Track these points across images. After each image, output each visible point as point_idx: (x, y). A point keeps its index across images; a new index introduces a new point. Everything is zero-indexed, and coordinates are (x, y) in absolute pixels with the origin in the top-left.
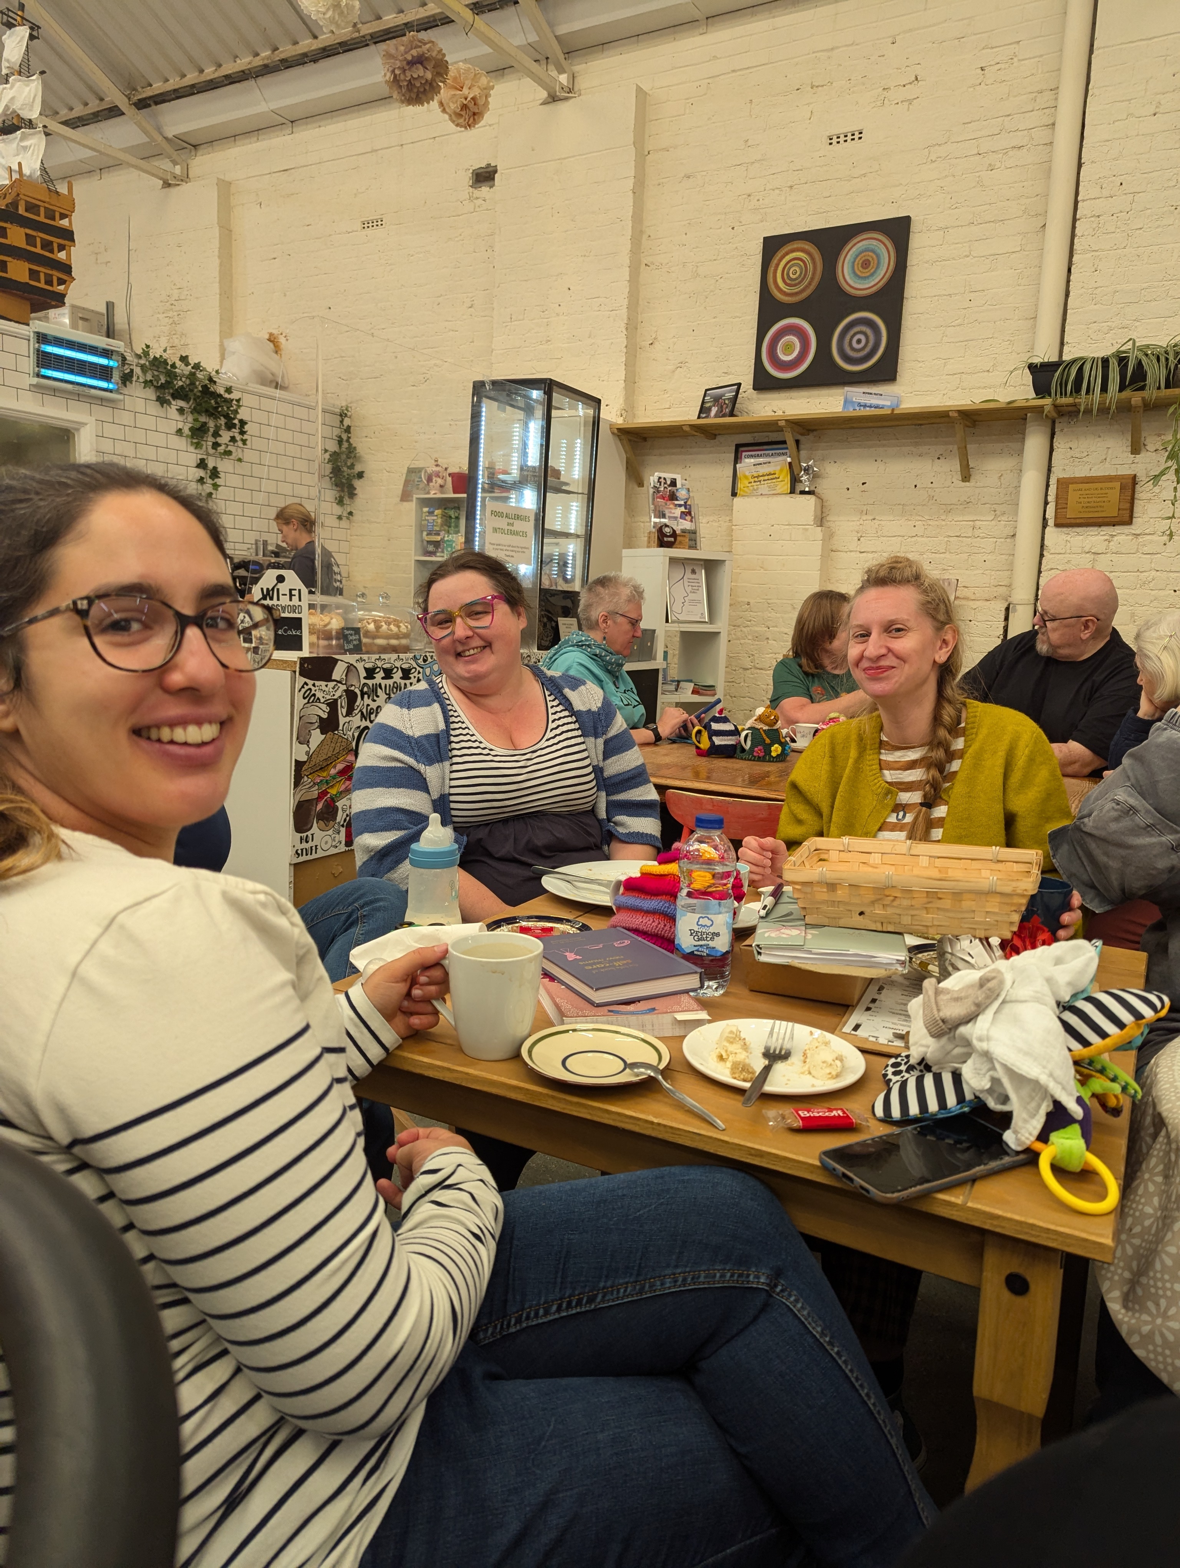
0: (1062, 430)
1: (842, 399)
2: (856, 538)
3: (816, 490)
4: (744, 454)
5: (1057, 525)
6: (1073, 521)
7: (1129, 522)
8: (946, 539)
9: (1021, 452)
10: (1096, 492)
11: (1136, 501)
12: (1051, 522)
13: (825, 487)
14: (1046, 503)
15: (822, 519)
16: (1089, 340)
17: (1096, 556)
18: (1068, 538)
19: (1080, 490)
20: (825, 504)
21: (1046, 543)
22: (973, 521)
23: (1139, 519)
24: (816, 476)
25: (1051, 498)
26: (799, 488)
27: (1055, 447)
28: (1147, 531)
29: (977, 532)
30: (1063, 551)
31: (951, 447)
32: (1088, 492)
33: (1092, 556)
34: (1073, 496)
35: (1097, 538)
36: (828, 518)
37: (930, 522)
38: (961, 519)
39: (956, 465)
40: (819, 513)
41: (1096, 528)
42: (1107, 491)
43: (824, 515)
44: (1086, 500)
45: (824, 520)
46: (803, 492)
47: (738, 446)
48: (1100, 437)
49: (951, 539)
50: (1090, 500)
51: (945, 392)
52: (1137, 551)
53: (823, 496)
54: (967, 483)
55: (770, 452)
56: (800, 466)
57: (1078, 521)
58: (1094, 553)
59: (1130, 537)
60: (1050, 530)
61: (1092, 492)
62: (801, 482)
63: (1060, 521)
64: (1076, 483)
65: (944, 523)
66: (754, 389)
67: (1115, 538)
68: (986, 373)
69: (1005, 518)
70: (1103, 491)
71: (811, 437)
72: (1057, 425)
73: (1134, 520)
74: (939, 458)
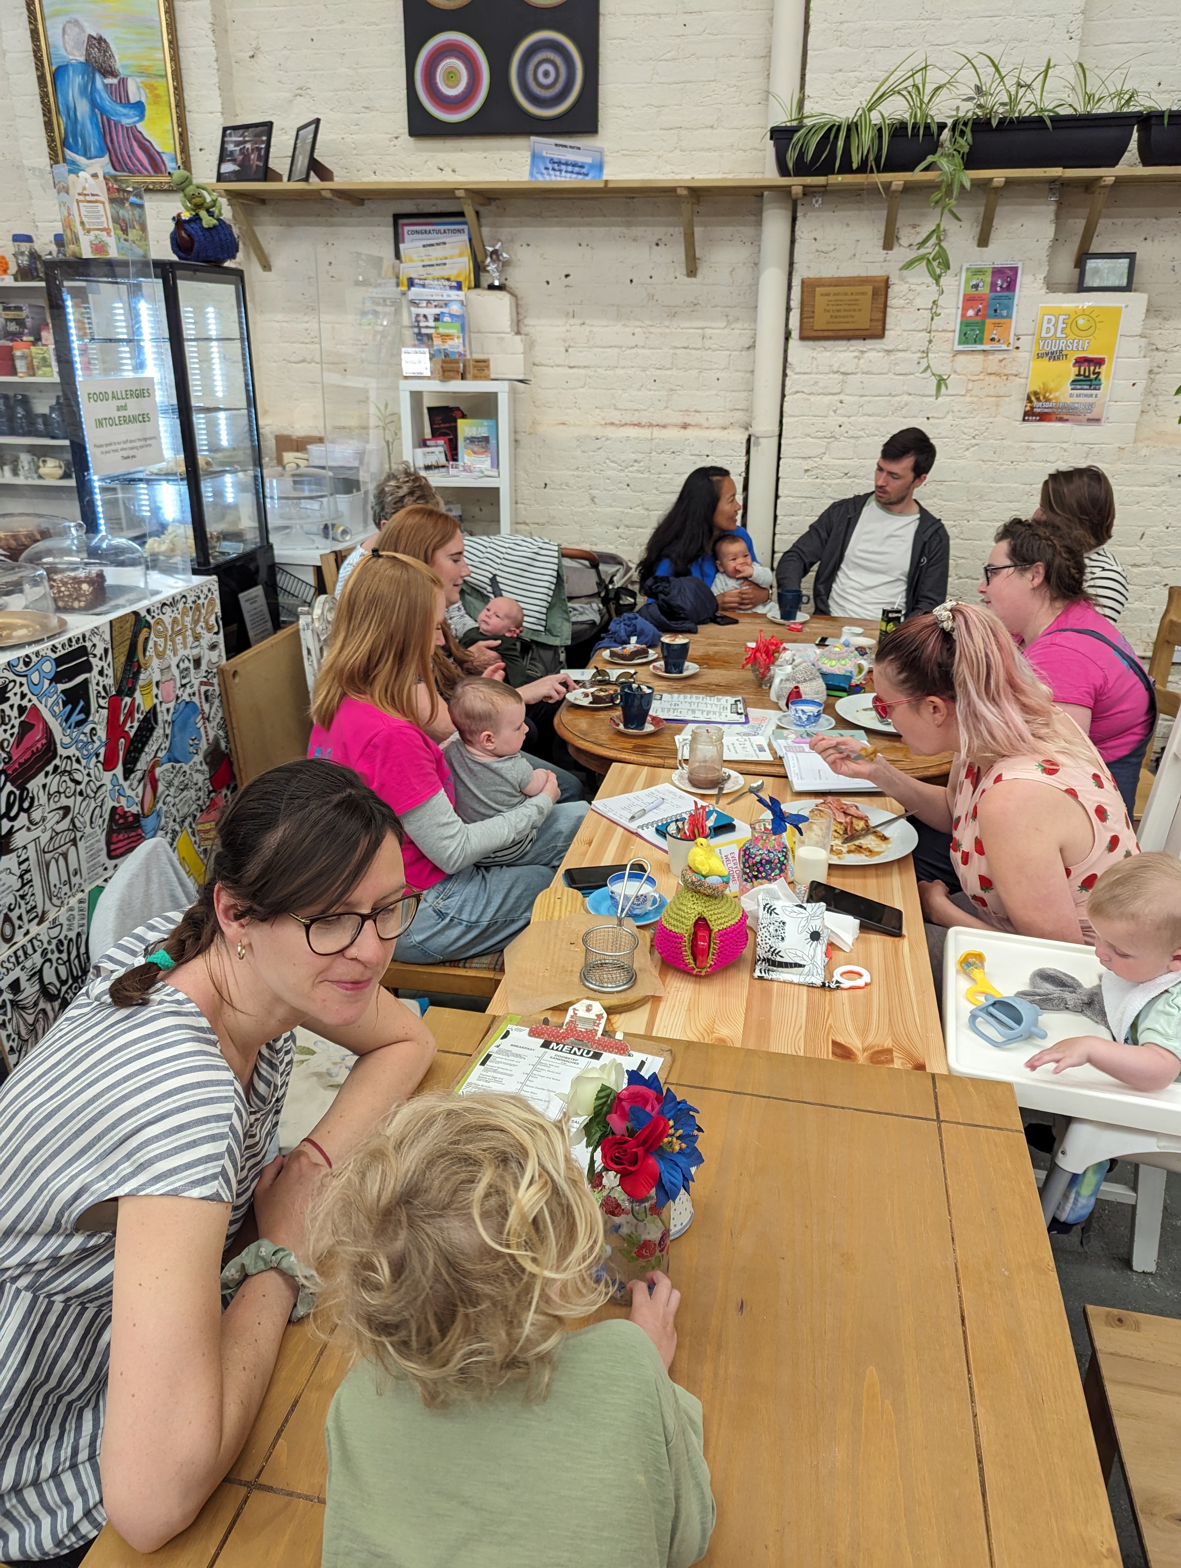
0: (804, 215)
1: (528, 154)
2: (563, 349)
3: (507, 283)
4: (406, 229)
5: (802, 338)
6: (820, 334)
7: (881, 335)
8: (672, 351)
9: (756, 242)
10: (846, 298)
11: (888, 310)
12: (795, 334)
13: (517, 278)
14: (788, 309)
15: (518, 321)
16: (835, 96)
17: (845, 377)
18: (814, 355)
19: (828, 295)
20: (520, 302)
21: (789, 359)
22: (703, 328)
23: (892, 332)
24: (506, 264)
25: (795, 303)
26: (485, 280)
27: (797, 237)
28: (900, 347)
29: (708, 343)
30: (809, 371)
31: (671, 230)
32: (838, 298)
33: (841, 377)
34: (820, 302)
35: (845, 354)
36: (526, 321)
37: (652, 330)
38: (688, 324)
39: (679, 253)
40: (515, 314)
41: (844, 343)
42: (857, 297)
43: (521, 317)
44: (835, 308)
45: (521, 324)
46: (492, 287)
47: (397, 217)
48: (848, 225)
49: (679, 351)
50: (839, 308)
51: (660, 153)
52: (889, 371)
53: (517, 292)
54: (693, 279)
55: (442, 228)
56: (485, 250)
57: (826, 334)
58: (843, 373)
59: (881, 354)
60: (795, 343)
61: (841, 297)
62: (488, 271)
63: (807, 333)
64: (823, 285)
65: (667, 330)
66: (411, 134)
67: (866, 355)
68: (709, 130)
69: (739, 325)
70: (853, 297)
71: (493, 207)
72: (799, 208)
73: (887, 332)
74: (657, 245)
